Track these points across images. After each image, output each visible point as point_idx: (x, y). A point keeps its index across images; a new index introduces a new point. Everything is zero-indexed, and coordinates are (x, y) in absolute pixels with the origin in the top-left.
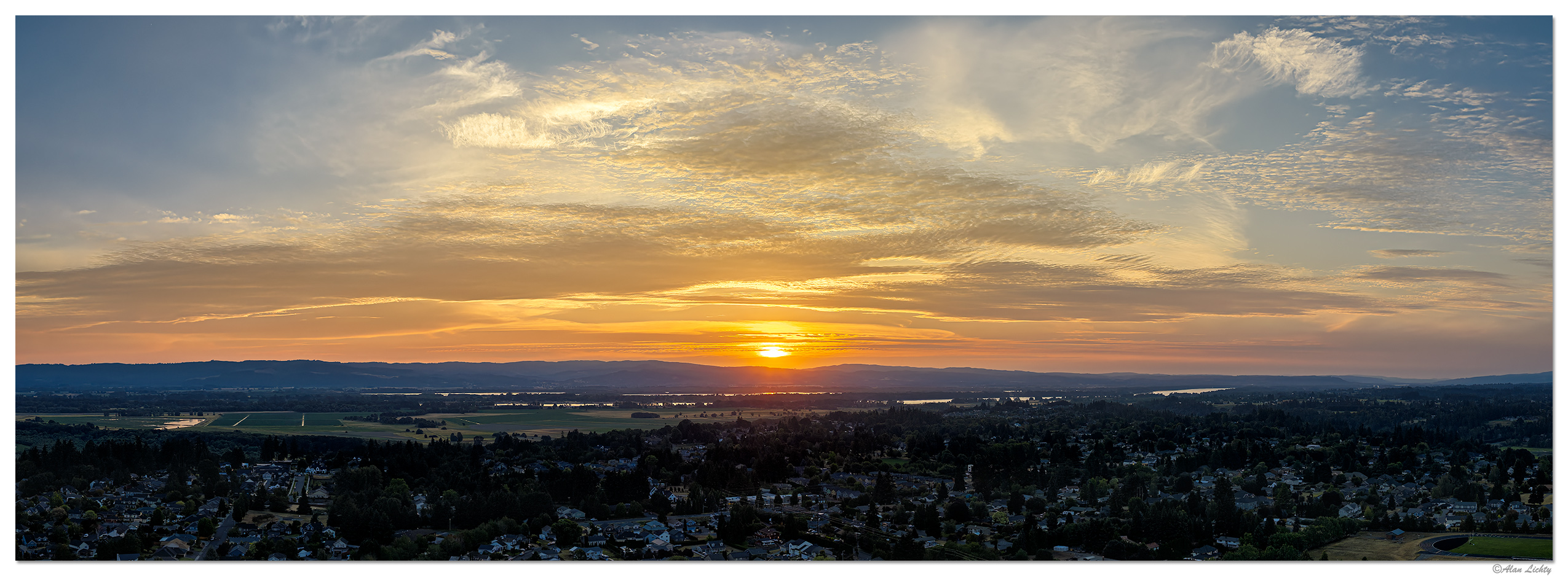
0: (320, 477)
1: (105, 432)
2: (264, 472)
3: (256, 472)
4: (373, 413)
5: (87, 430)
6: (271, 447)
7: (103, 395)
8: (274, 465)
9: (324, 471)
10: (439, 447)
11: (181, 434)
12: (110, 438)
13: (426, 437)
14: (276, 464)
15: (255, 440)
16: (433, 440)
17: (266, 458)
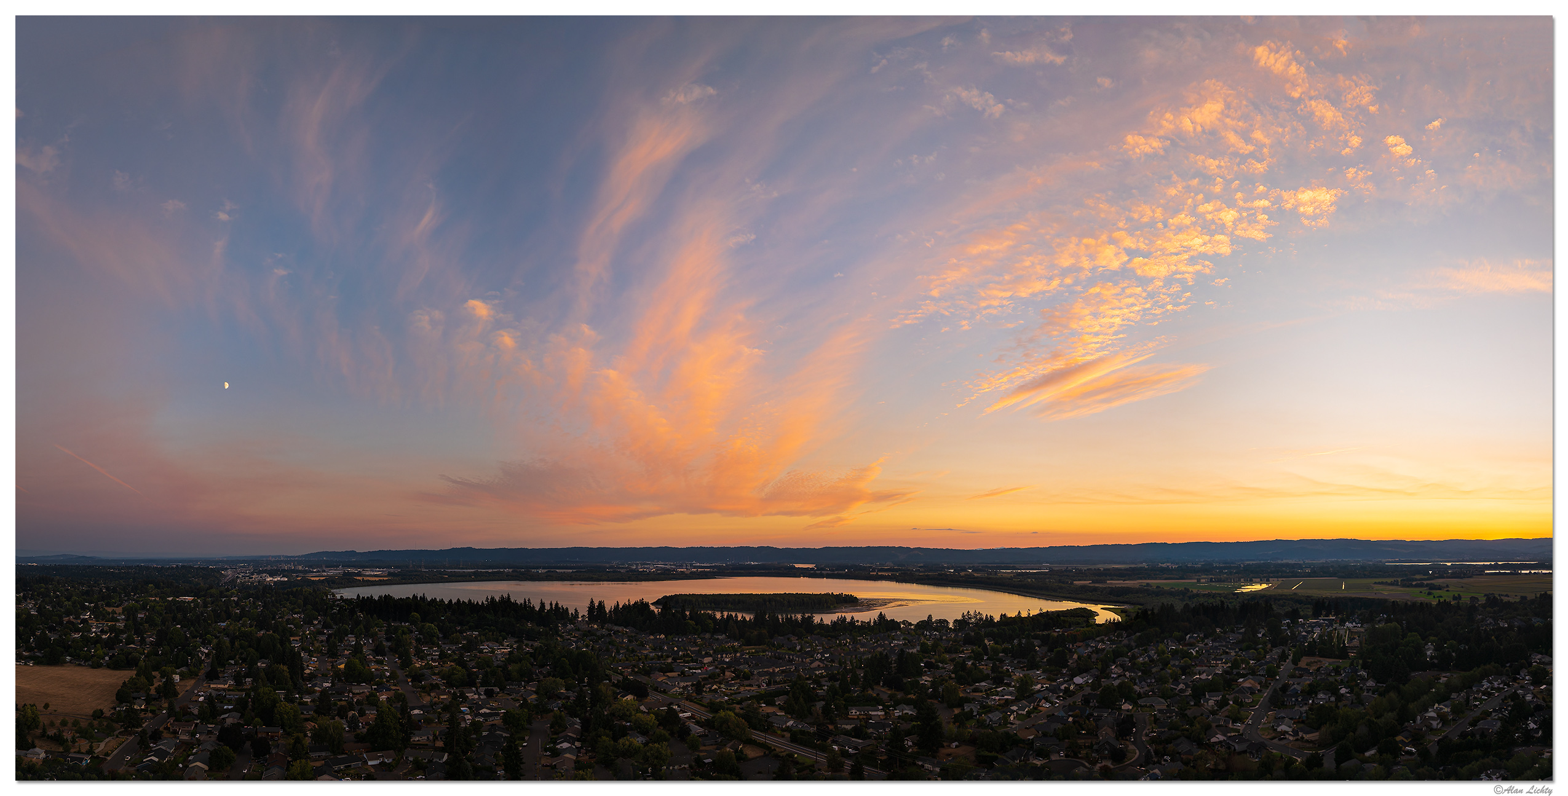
0: (1355, 630)
1: (1197, 595)
2: (1315, 627)
3: (1308, 627)
4: (1395, 579)
5: (1184, 593)
6: (1320, 607)
7: (1196, 566)
8: (1322, 621)
9: (1360, 625)
10: (1444, 606)
11: (1254, 595)
12: (1202, 600)
13: (1434, 597)
14: (1323, 620)
15: (1307, 600)
16: (1439, 600)
17: (1316, 615)
